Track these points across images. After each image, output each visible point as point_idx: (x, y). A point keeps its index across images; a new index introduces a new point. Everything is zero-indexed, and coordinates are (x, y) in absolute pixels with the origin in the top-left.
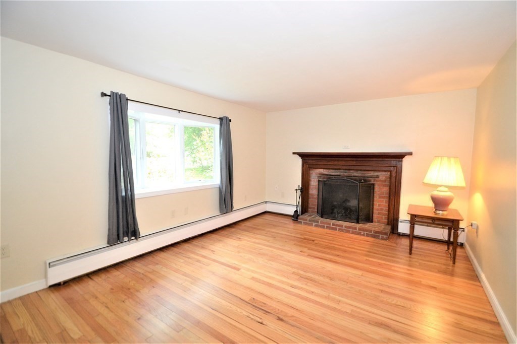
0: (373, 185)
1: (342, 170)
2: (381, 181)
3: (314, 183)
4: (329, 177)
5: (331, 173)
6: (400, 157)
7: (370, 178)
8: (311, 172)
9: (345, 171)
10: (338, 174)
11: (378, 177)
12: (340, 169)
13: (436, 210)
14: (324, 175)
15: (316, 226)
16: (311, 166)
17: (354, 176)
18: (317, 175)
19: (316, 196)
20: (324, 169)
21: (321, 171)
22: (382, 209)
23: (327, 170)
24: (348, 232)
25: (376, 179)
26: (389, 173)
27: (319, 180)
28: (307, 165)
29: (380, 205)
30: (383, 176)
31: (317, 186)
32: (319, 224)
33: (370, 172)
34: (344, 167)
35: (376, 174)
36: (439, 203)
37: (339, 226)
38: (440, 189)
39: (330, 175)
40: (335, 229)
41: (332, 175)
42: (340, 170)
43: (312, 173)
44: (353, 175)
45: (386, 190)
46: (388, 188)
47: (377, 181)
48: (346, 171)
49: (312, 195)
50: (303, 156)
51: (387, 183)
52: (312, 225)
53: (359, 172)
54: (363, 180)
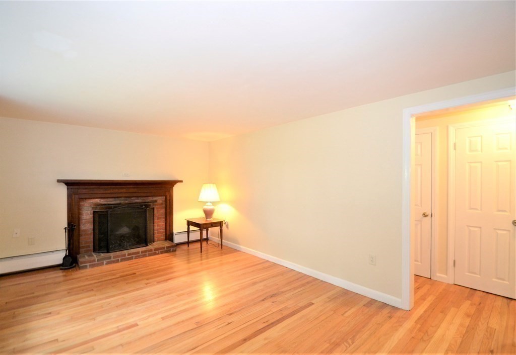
0: (153, 208)
1: (123, 198)
2: (159, 204)
3: (87, 215)
4: (109, 207)
5: (109, 203)
6: (172, 183)
7: (150, 203)
8: (82, 203)
9: (125, 198)
10: (118, 202)
11: (156, 201)
12: (120, 197)
13: (207, 218)
14: (102, 205)
15: (108, 263)
16: (82, 196)
17: (135, 203)
18: (91, 206)
19: (91, 231)
20: (100, 198)
21: (97, 201)
22: (161, 229)
23: (105, 200)
24: (144, 256)
25: (155, 203)
26: (164, 197)
27: (94, 212)
28: (77, 196)
29: (159, 225)
30: (160, 200)
31: (92, 219)
32: (112, 259)
33: (150, 198)
34: (124, 195)
35: (155, 198)
36: (208, 213)
37: (134, 254)
38: (207, 204)
39: (109, 204)
40: (132, 258)
41: (112, 204)
42: (121, 199)
43: (83, 205)
44: (134, 201)
45: (163, 211)
46: (164, 210)
47: (156, 205)
48: (127, 199)
49: (85, 231)
50: (69, 184)
51: (164, 206)
52: (102, 264)
53: (139, 198)
54: (144, 205)
